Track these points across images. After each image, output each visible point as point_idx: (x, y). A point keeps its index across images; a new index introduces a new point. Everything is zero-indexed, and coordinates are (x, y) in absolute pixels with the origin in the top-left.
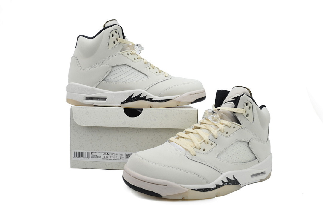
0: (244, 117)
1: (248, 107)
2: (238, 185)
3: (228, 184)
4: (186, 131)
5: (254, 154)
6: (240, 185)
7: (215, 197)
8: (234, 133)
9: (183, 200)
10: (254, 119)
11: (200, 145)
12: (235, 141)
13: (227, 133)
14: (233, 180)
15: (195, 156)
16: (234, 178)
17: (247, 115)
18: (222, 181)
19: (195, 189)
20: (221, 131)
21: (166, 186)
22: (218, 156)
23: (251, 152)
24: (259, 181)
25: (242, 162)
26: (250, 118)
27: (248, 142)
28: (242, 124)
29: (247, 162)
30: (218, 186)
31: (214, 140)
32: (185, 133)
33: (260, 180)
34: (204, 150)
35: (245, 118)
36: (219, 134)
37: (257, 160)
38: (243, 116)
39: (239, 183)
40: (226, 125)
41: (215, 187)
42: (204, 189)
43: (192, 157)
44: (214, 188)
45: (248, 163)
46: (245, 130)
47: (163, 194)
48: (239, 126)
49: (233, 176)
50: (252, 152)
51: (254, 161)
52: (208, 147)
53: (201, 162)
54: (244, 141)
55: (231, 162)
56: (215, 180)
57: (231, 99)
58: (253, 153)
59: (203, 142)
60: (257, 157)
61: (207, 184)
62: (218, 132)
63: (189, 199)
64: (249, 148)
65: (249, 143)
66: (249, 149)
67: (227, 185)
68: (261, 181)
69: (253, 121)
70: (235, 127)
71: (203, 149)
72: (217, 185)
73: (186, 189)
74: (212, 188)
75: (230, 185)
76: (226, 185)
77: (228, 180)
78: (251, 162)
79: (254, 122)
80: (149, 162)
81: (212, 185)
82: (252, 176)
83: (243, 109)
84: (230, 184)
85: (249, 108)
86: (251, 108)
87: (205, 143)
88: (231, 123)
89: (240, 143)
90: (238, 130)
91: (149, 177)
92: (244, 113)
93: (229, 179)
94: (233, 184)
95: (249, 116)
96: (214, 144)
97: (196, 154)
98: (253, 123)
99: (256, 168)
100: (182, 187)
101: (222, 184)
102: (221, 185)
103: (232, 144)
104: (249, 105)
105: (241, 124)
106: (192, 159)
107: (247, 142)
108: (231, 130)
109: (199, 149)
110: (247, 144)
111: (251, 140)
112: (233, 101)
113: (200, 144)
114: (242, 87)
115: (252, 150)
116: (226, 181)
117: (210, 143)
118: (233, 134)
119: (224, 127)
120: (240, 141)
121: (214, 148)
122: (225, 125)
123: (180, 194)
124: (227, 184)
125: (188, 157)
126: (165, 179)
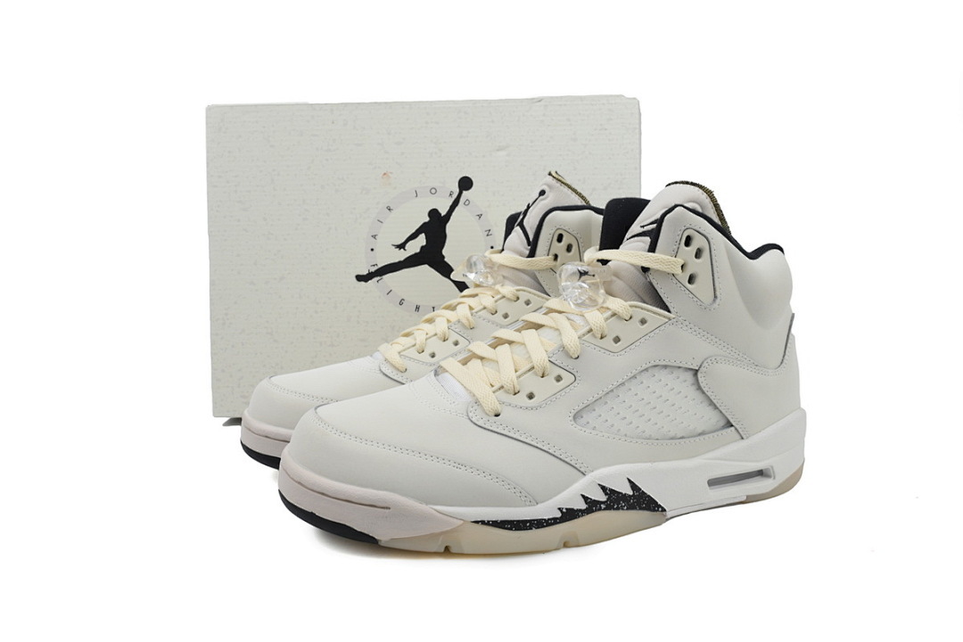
0: (679, 285)
1: (692, 249)
2: (654, 510)
3: (609, 508)
4: (496, 338)
5: (720, 408)
6: (664, 510)
7: (557, 549)
8: (643, 340)
9: (447, 552)
10: (718, 293)
11: (515, 381)
12: (644, 366)
13: (617, 340)
14: (631, 493)
15: (497, 415)
16: (633, 486)
17: (691, 279)
18: (583, 496)
19: (486, 519)
20: (594, 336)
21: (387, 511)
22: (575, 418)
23: (706, 403)
24: (744, 498)
25: (672, 434)
26: (702, 288)
27: (697, 371)
28: (671, 309)
29: (695, 436)
30: (569, 515)
31: (566, 363)
32: (490, 345)
33: (747, 497)
34: (531, 396)
35: (683, 288)
36: (587, 344)
37: (732, 428)
38: (675, 281)
39: (660, 506)
40: (614, 315)
41: (559, 515)
42: (518, 521)
43: (486, 418)
44: (555, 519)
45: (697, 439)
46: (685, 328)
47: (381, 535)
48: (659, 315)
49: (629, 481)
50: (712, 403)
51: (719, 433)
52: (544, 388)
53: (515, 436)
54: (680, 367)
55: (626, 435)
56: (559, 493)
57: (643, 227)
58: (716, 408)
59: (529, 370)
60: (732, 421)
61: (526, 506)
62: (584, 338)
63: (466, 552)
64: (699, 388)
65: (699, 375)
66: (697, 394)
67: (605, 509)
68: (750, 500)
69: (715, 297)
70: (647, 318)
71: (528, 392)
72: (564, 510)
73: (455, 520)
74: (546, 518)
75: (621, 511)
76: (600, 509)
77: (606, 494)
78: (706, 437)
79: (718, 301)
80: (342, 435)
81: (547, 510)
82: (713, 483)
83: (674, 258)
84: (618, 509)
85: (698, 254)
86: (706, 254)
87: (537, 375)
88: (631, 306)
89: (663, 375)
90: (657, 331)
91: (337, 480)
92: (679, 271)
93: (611, 490)
94: (631, 507)
95: (698, 281)
96: (567, 378)
97: (499, 408)
98: (715, 305)
99: (730, 456)
100: (441, 515)
101: (583, 506)
102: (580, 510)
103: (634, 377)
104: (698, 242)
105: (669, 311)
106: (486, 426)
107: (691, 369)
108: (630, 331)
109: (515, 394)
110: (689, 375)
111: (705, 364)
112: (648, 231)
113: (519, 377)
114: (687, 183)
115: (712, 398)
116: (600, 497)
117: (556, 374)
118: (638, 343)
119: (607, 319)
120: (665, 367)
121: (567, 390)
122: (609, 313)
123: (433, 536)
124: (603, 506)
125: (473, 419)
126: (386, 490)
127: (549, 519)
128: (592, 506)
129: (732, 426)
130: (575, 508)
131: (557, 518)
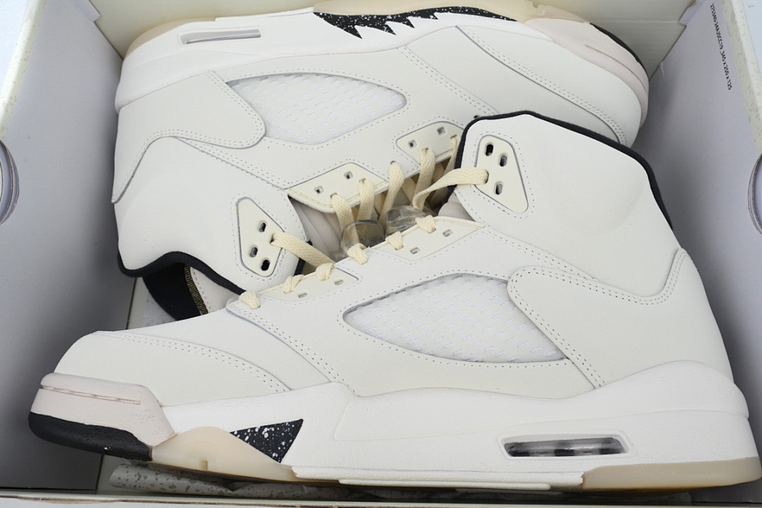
16: (353, 32)
30: (426, 14)
49: (359, 36)
60: (228, 88)
67: (387, 16)
72: (431, 17)
77: (387, 26)
93: (380, 29)
101: (411, 19)
102: (414, 16)
116: (393, 25)
124: (390, 18)
127: (447, 12)
128: (402, 18)
129: (227, 83)
130: (419, 17)
131: (438, 12)
